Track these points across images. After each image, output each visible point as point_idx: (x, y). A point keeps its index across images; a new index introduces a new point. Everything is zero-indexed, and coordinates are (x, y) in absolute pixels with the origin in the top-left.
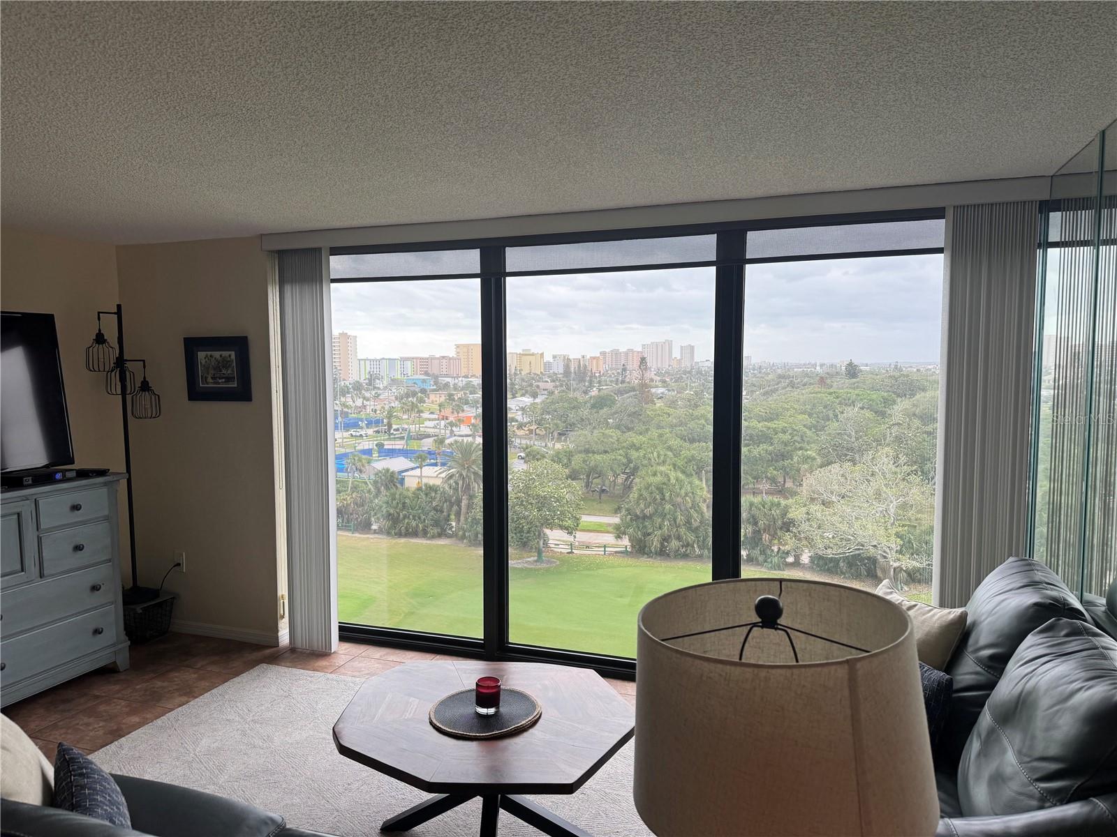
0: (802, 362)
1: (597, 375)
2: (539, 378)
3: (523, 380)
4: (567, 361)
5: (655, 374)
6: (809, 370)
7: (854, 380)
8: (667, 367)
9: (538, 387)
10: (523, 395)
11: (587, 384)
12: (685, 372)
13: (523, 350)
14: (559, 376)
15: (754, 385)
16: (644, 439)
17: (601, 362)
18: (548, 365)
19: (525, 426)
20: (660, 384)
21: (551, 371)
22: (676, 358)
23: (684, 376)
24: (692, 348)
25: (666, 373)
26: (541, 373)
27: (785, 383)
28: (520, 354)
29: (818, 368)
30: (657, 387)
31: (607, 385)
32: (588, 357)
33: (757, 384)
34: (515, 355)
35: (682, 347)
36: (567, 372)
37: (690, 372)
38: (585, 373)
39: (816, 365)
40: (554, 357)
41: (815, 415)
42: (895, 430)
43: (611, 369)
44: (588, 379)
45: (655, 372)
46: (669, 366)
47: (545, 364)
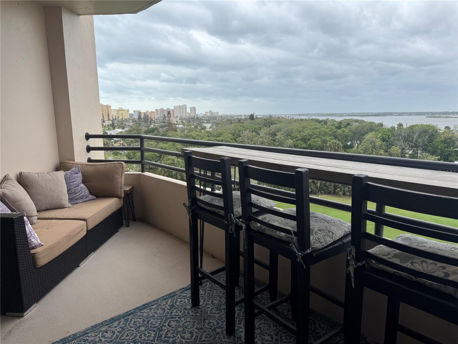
0: (238, 114)
1: (153, 119)
2: (127, 120)
3: (119, 122)
4: (140, 113)
5: (179, 119)
6: (240, 117)
7: (252, 121)
8: (185, 116)
9: (125, 124)
10: (119, 128)
11: (149, 123)
12: (192, 118)
13: (119, 108)
14: (136, 120)
15: (218, 124)
16: (167, 146)
17: (156, 114)
18: (131, 115)
19: (118, 142)
20: (181, 123)
21: (133, 118)
22: (188, 112)
23: (191, 120)
24: (195, 108)
25: (184, 118)
26: (128, 118)
27: (229, 122)
28: (118, 110)
29: (243, 117)
30: (179, 124)
31: (158, 124)
32: (150, 112)
33: (219, 123)
34: (116, 110)
35: (191, 108)
36: (140, 117)
37: (194, 118)
38: (148, 118)
39: (242, 115)
40: (134, 111)
41: (235, 135)
42: (261, 139)
43: (161, 117)
44: (149, 121)
45: (179, 118)
46: (186, 116)
47: (130, 115)
